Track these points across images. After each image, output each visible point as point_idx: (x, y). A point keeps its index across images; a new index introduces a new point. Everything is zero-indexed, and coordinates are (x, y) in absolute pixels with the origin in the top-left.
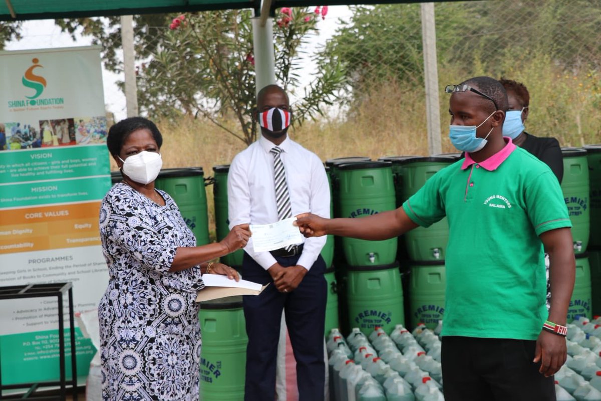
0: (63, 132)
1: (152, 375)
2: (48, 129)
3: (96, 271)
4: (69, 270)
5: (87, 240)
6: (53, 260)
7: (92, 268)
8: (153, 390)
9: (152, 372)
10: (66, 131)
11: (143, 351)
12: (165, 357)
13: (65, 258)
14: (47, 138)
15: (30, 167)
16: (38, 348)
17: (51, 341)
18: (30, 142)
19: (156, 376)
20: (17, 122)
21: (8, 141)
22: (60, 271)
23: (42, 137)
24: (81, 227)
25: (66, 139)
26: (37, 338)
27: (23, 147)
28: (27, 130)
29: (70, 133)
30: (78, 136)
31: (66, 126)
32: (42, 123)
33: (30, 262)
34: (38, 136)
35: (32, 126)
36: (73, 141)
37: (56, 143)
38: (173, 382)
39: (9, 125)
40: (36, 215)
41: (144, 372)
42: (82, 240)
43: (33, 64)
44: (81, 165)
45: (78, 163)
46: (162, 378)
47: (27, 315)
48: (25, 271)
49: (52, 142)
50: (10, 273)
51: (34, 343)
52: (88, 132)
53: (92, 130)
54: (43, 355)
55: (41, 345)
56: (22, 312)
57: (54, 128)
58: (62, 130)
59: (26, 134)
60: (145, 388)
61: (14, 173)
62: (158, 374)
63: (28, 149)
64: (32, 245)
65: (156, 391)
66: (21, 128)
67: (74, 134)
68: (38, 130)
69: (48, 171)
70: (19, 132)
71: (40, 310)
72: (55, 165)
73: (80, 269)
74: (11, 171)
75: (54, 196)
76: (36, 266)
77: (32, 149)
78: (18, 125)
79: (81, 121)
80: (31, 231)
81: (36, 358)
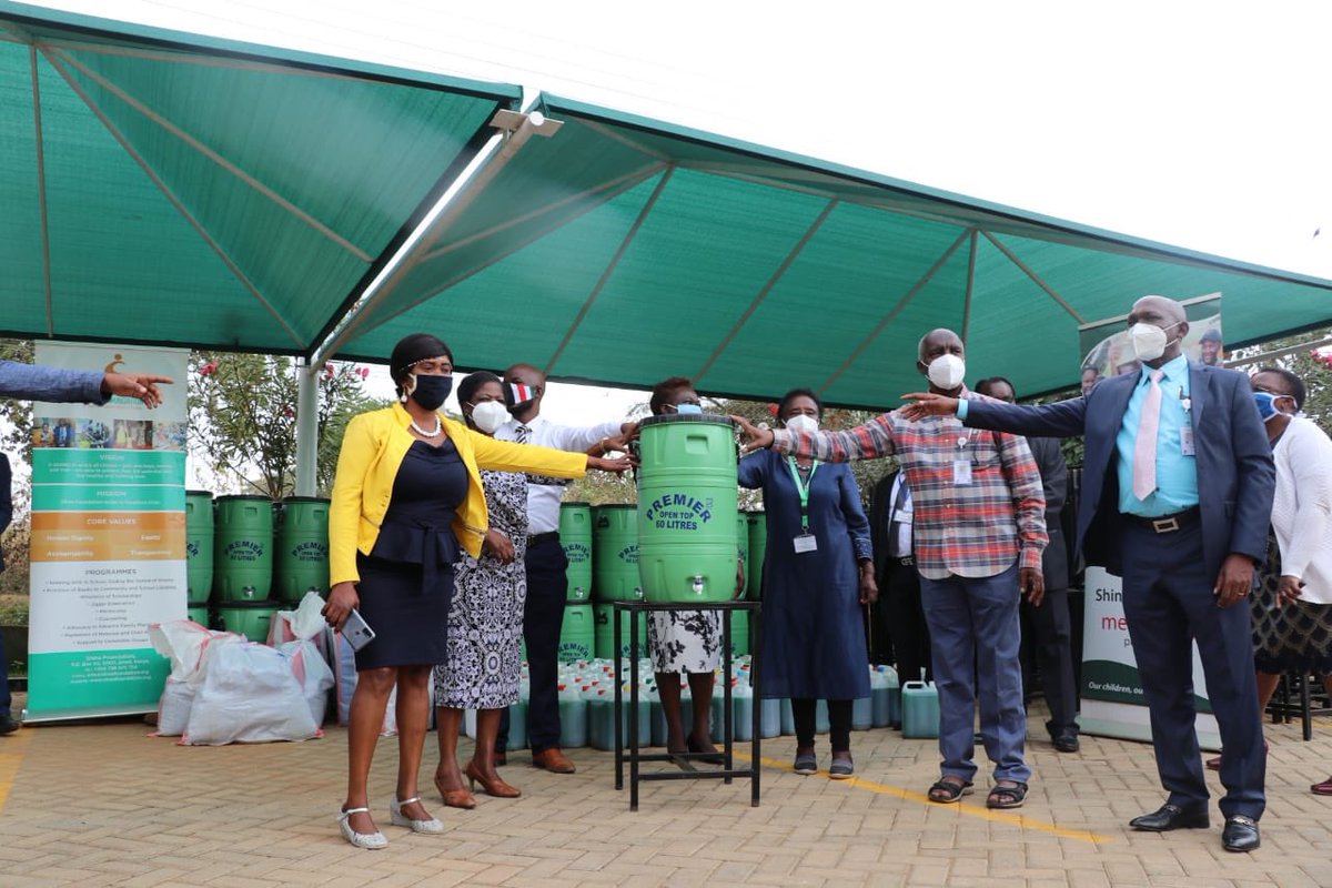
0: (139, 434)
1: (473, 604)
2: (122, 430)
3: (162, 588)
4: (131, 585)
5: (153, 553)
6: (114, 572)
7: (158, 584)
8: (472, 619)
9: (472, 601)
10: (142, 434)
11: (463, 580)
12: (485, 588)
13: (129, 572)
14: (121, 438)
15: (100, 468)
16: (88, 670)
17: (104, 663)
18: (101, 442)
19: (476, 606)
20: (89, 418)
21: (77, 438)
22: (121, 585)
23: (115, 438)
24: (148, 538)
25: (142, 442)
26: (88, 659)
27: (92, 446)
28: (100, 428)
29: (146, 436)
30: (155, 441)
31: (144, 428)
32: (117, 422)
33: (87, 572)
34: (111, 435)
35: (106, 424)
36: (149, 444)
37: (130, 445)
38: (492, 614)
39: (81, 421)
40: (99, 521)
41: (465, 601)
42: (148, 553)
43: (115, 360)
44: (155, 472)
45: (152, 469)
46: (483, 609)
47: (79, 631)
48: (80, 582)
49: (126, 443)
50: (63, 583)
51: (84, 665)
52: (167, 437)
53: (171, 435)
54: (94, 678)
55: (93, 667)
56: (73, 628)
57: (129, 429)
58: (138, 432)
59: (98, 432)
60: (465, 616)
61: (80, 473)
62: (479, 604)
63: (98, 449)
64: (91, 554)
65: (476, 620)
66: (94, 425)
67: (151, 438)
68: (111, 429)
69: (119, 474)
70: (90, 429)
71: (94, 627)
72: (126, 469)
73: (143, 584)
74: (77, 470)
75: (121, 503)
76: (94, 577)
77: (103, 449)
78: (91, 422)
79: (160, 425)
80: (92, 539)
81: (86, 681)
